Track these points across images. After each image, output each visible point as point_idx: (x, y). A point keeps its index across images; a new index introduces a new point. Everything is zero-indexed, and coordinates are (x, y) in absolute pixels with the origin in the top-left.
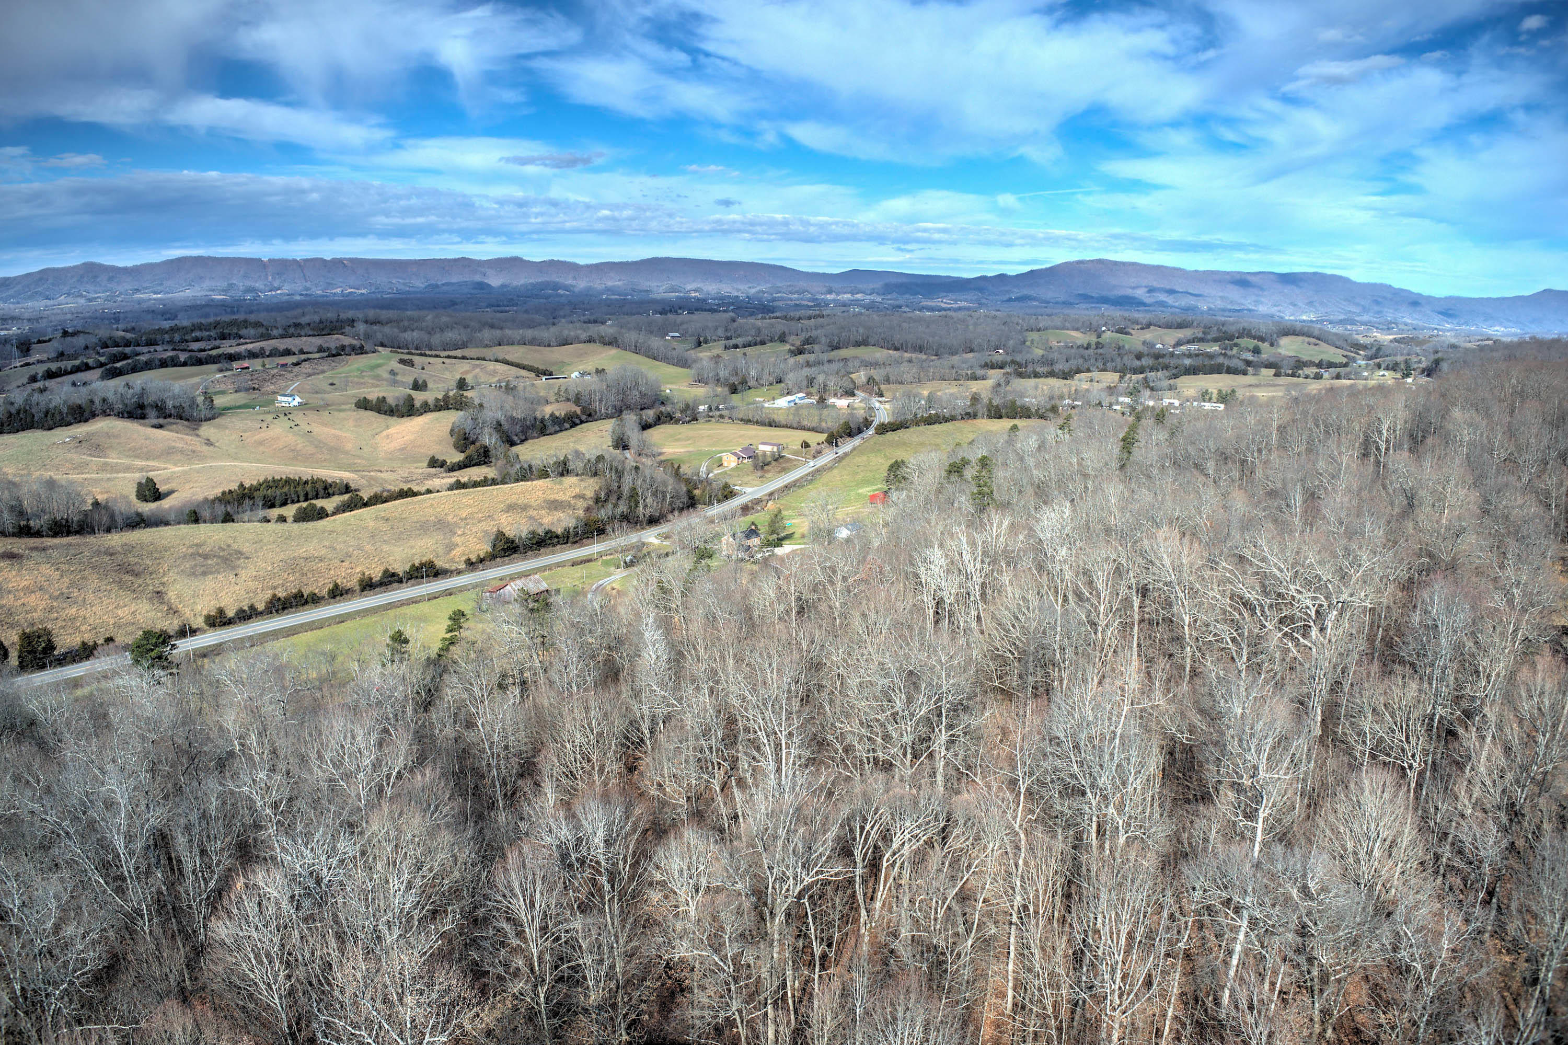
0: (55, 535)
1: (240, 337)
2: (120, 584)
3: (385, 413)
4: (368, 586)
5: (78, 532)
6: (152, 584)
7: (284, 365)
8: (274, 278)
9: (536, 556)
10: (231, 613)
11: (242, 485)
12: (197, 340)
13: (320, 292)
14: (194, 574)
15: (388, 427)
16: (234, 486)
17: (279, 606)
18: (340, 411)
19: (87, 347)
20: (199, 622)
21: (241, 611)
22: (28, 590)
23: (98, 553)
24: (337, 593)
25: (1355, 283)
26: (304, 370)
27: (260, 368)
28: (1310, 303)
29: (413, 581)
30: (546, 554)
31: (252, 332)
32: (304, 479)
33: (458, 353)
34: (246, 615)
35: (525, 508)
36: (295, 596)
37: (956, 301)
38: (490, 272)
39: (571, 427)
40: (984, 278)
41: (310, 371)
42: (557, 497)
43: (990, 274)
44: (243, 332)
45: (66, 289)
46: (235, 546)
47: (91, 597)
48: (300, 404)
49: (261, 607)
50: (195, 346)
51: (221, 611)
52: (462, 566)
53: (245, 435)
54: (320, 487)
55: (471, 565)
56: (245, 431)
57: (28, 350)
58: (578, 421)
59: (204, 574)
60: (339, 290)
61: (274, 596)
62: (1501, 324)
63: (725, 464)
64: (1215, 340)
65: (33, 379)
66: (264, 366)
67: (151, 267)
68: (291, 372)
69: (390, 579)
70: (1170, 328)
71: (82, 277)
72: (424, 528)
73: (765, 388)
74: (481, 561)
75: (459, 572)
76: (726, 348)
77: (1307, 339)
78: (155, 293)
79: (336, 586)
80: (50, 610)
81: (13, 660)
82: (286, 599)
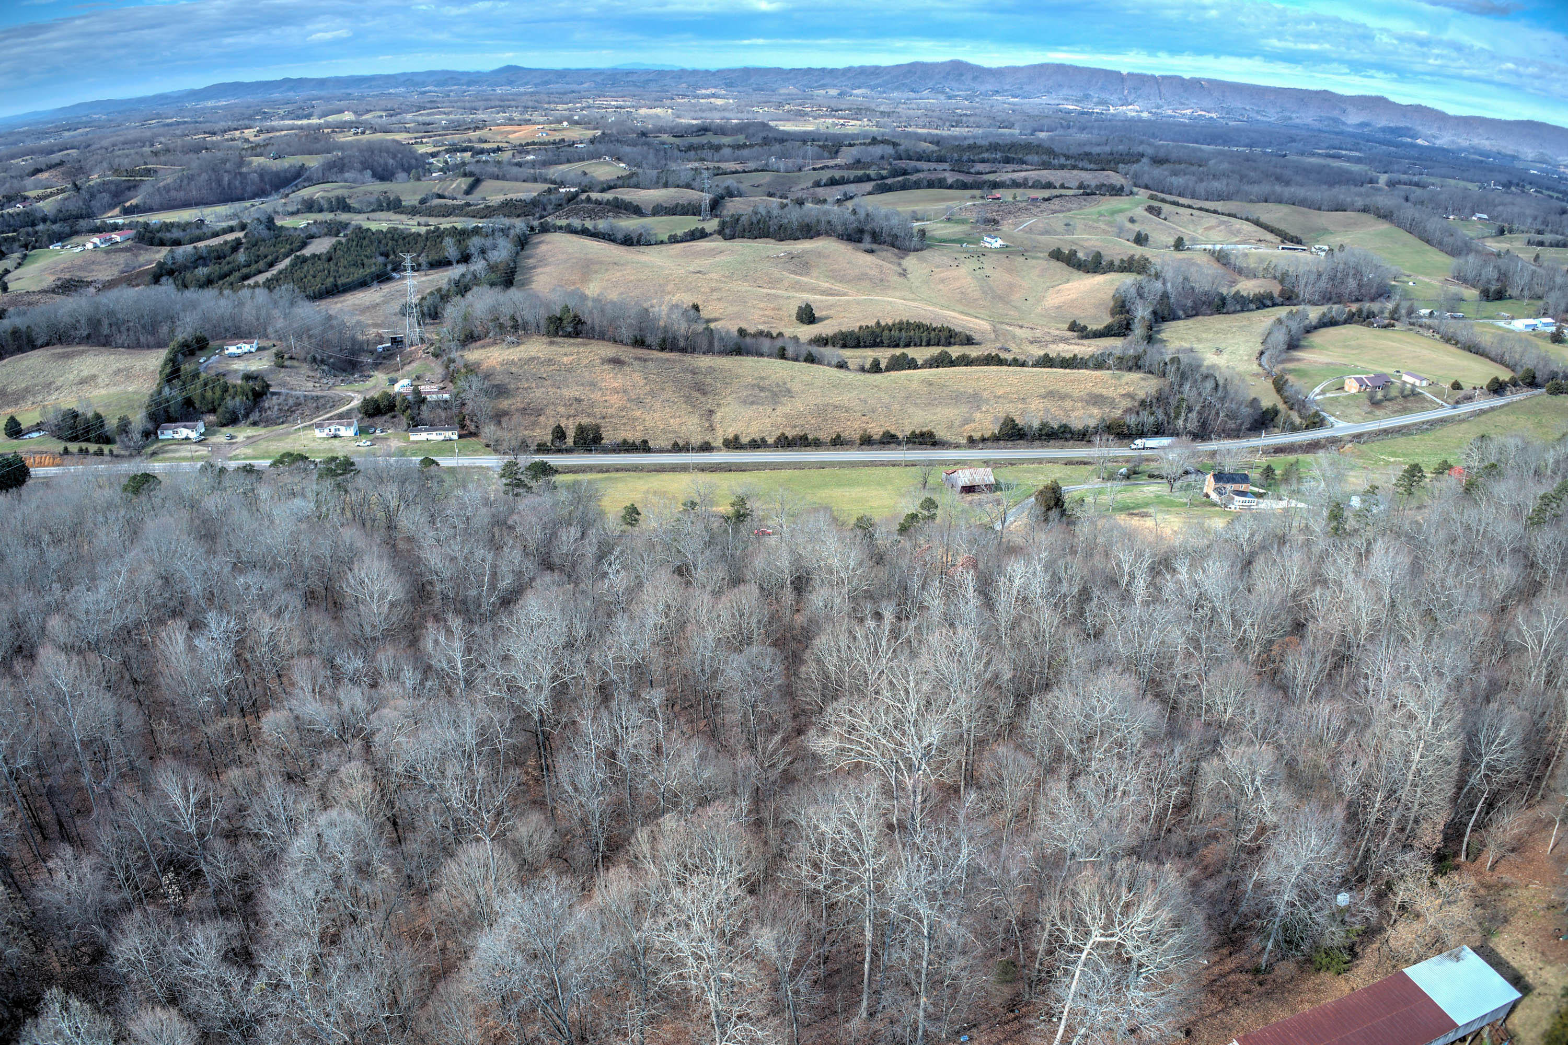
0: (662, 349)
1: (1024, 162)
2: (687, 399)
3: (1073, 266)
4: (867, 441)
5: (683, 350)
6: (710, 403)
7: (1035, 200)
8: (1129, 92)
9: (1042, 447)
10: (745, 440)
11: (878, 323)
12: (983, 161)
13: (1170, 112)
14: (745, 402)
15: (1068, 281)
16: (872, 323)
17: (785, 443)
18: (1033, 258)
19: (882, 157)
20: (719, 443)
21: (754, 441)
22: (616, 391)
23: (686, 370)
24: (838, 442)
26: (1053, 207)
27: (1011, 199)
29: (910, 446)
30: (1054, 447)
31: (1035, 158)
32: (934, 326)
33: (1219, 206)
34: (756, 445)
35: (1063, 397)
36: (801, 438)
38: (1351, 109)
39: (1258, 308)
41: (1057, 208)
42: (1104, 392)
44: (1029, 158)
45: (931, 84)
46: (788, 386)
47: (658, 405)
48: (1002, 247)
49: (770, 441)
50: (980, 167)
51: (736, 438)
52: (964, 441)
53: (936, 270)
54: (943, 335)
55: (972, 442)
56: (938, 267)
57: (837, 152)
58: (1269, 303)
59: (752, 403)
60: (1188, 112)
61: (783, 434)
63: (1346, 388)
65: (817, 184)
66: (1015, 198)
67: (1014, 70)
68: (1038, 207)
69: (889, 440)
71: (948, 74)
72: (957, 398)
73: (1526, 301)
74: (984, 440)
75: (957, 446)
76: (1529, 243)
78: (1013, 97)
79: (839, 436)
80: (623, 409)
81: (570, 441)
82: (794, 438)
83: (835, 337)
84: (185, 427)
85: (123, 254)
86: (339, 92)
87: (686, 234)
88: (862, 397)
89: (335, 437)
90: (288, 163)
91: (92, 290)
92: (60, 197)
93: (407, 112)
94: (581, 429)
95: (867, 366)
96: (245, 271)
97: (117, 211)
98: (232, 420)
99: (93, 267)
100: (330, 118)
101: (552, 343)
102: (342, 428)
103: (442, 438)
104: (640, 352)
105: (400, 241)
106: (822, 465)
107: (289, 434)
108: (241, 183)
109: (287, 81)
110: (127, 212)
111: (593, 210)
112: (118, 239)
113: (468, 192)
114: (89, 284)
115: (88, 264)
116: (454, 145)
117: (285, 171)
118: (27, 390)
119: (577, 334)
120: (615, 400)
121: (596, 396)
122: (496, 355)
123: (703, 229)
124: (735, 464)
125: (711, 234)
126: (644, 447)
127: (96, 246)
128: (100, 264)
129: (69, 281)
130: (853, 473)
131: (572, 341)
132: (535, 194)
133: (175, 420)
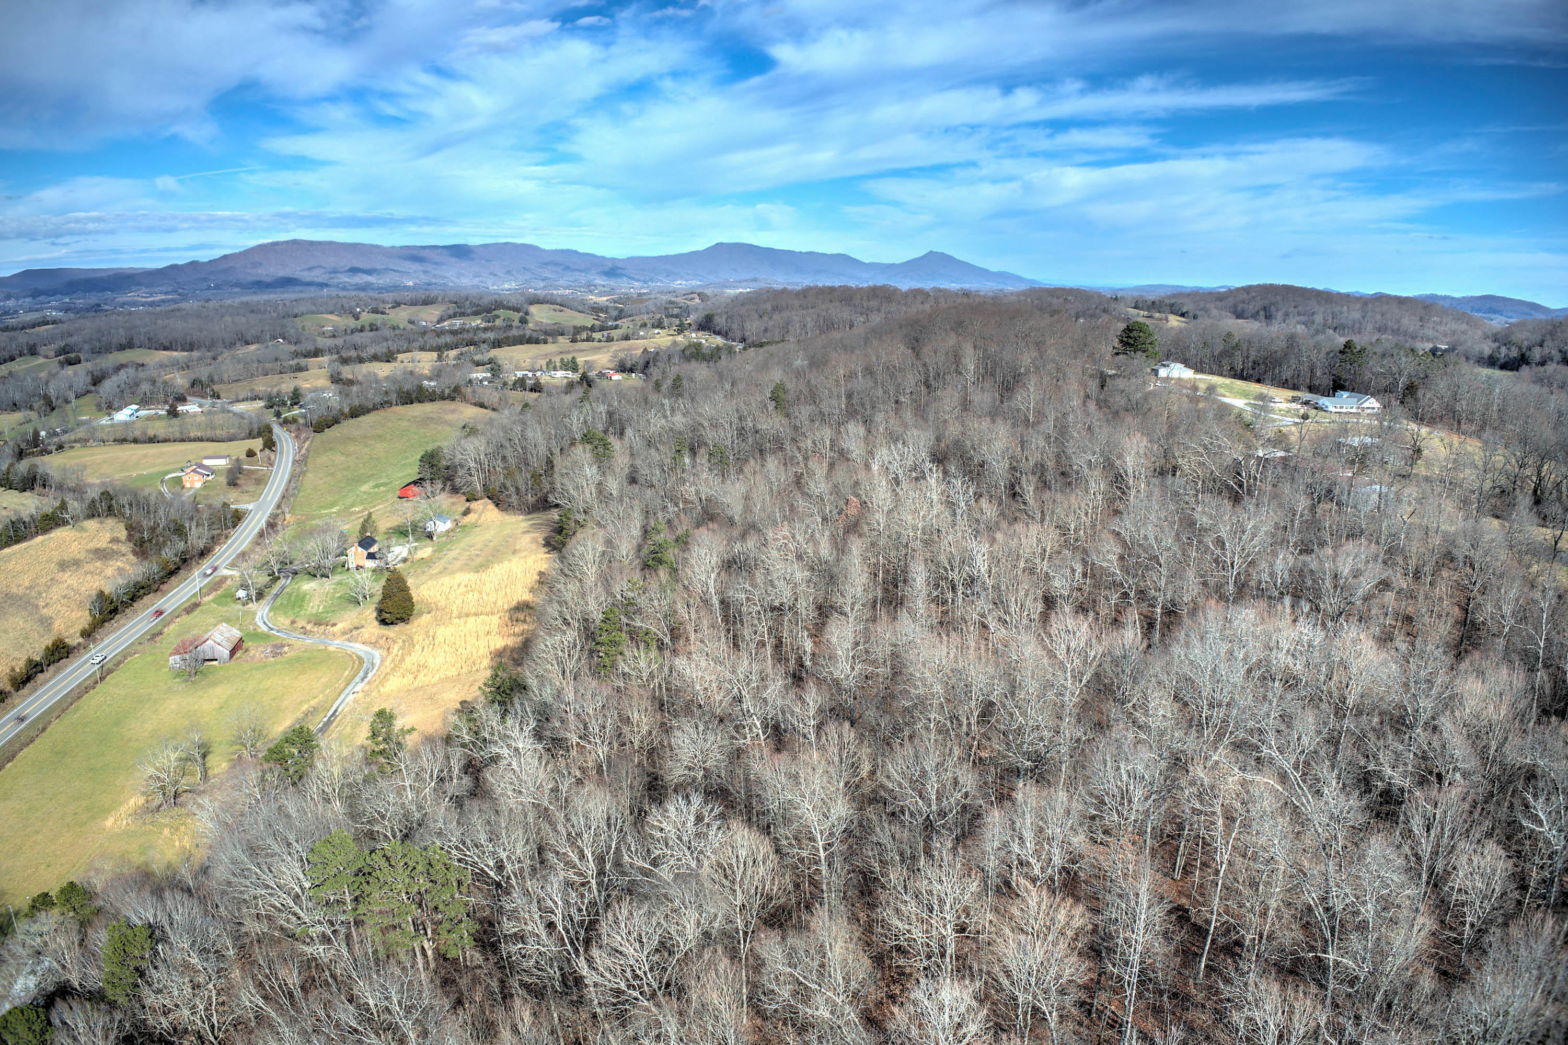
4: (22, 683)
9: (135, 613)
25: (544, 251)
28: (509, 272)
29: (52, 668)
30: (141, 609)
35: (76, 563)
37: (151, 295)
40: (174, 267)
43: (180, 262)
52: (80, 639)
55: (89, 636)
62: (681, 278)
63: (188, 485)
64: (476, 314)
69: (35, 670)
70: (416, 305)
74: (94, 629)
75: (84, 647)
77: (552, 307)
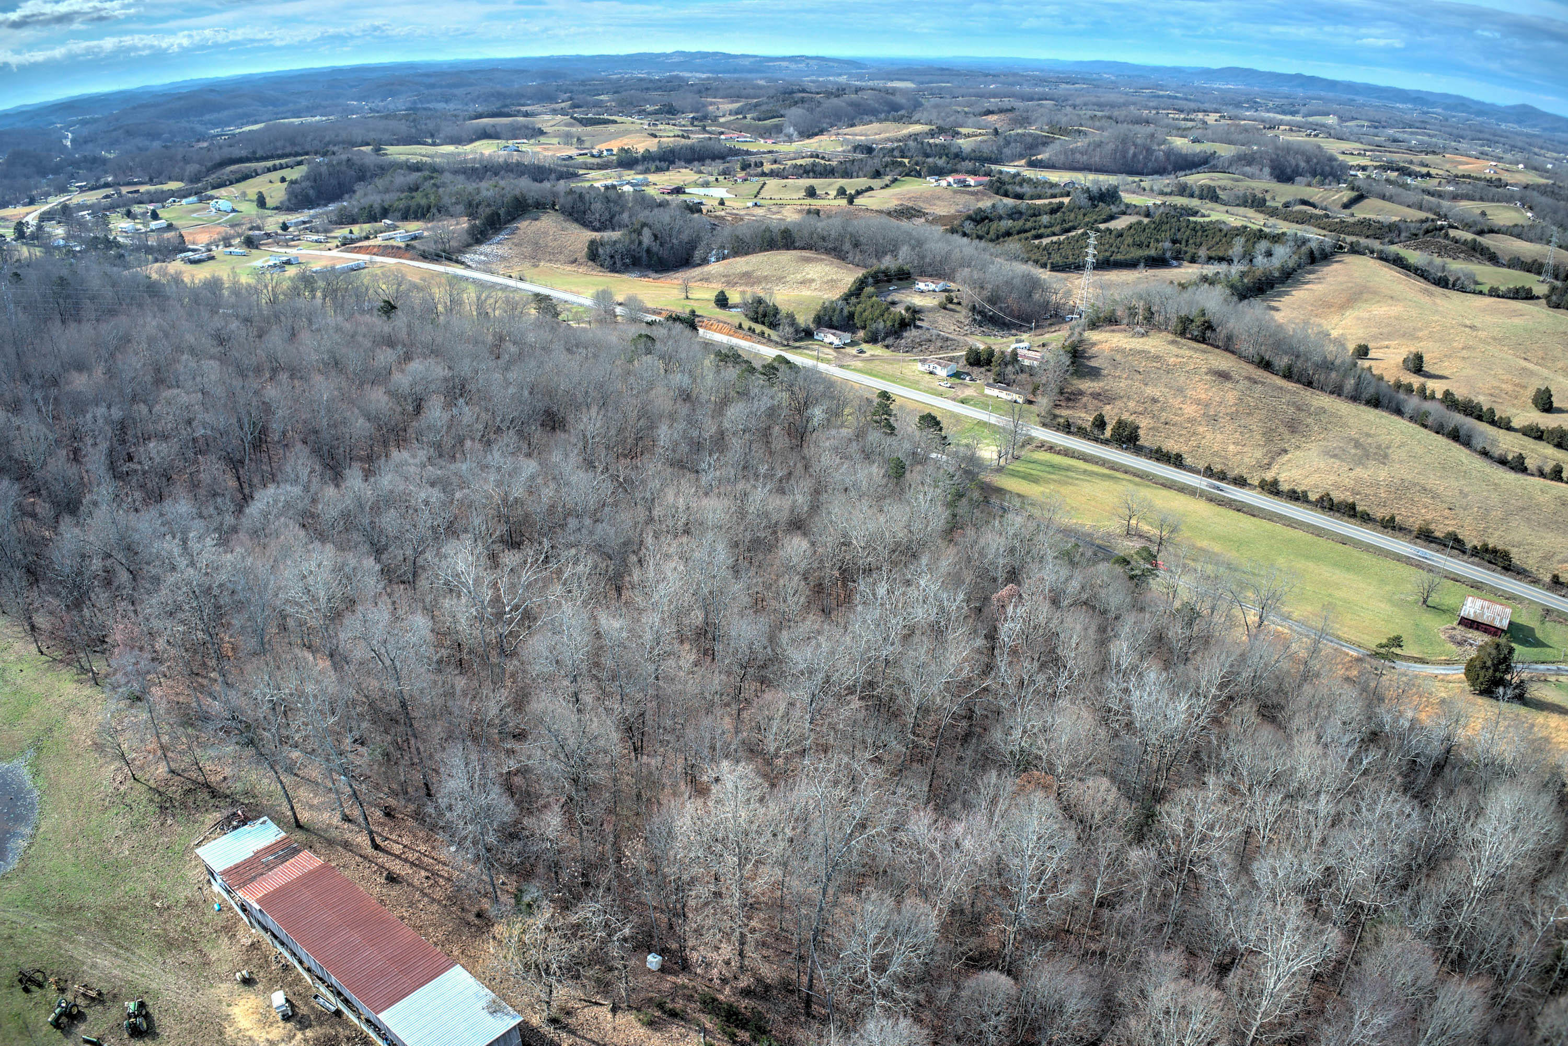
2: (1269, 432)
4: (1426, 536)
5: (1309, 384)
6: (1291, 443)
10: (1283, 489)
14: (1327, 453)
17: (1328, 505)
20: (1255, 481)
21: (1295, 491)
22: (1198, 402)
23: (1294, 403)
24: (1390, 525)
34: (1295, 496)
36: (1348, 506)
46: (1391, 451)
47: (1230, 428)
49: (1313, 497)
51: (1278, 482)
59: (1335, 456)
61: (1328, 495)
69: (1454, 544)
79: (1392, 519)
80: (1192, 421)
81: (1108, 433)
82: (1340, 503)
83: (1552, 432)
84: (834, 334)
85: (967, 197)
86: (1345, 97)
87: (1509, 290)
88: (1466, 490)
89: (931, 373)
90: (1206, 147)
91: (923, 220)
92: (979, 138)
93: (1392, 127)
94: (1120, 424)
95: (1547, 469)
96: (1042, 231)
97: (1023, 162)
98: (873, 339)
99: (937, 202)
100: (1310, 119)
101: (1173, 342)
102: (939, 368)
103: (1009, 398)
104: (1260, 374)
105: (1199, 233)
106: (1344, 541)
107: (904, 361)
108: (1145, 158)
109: (1299, 76)
110: (1032, 164)
111: (1446, 247)
112: (972, 183)
113: (1346, 206)
114: (925, 214)
115: (933, 198)
116: (1392, 162)
117: (1194, 155)
118: (766, 278)
119: (1203, 340)
120: (1190, 410)
121: (1176, 402)
122: (1115, 340)
123: (1530, 289)
124: (1249, 506)
125: (1538, 298)
126: (1177, 461)
127: (949, 185)
128: (943, 200)
129: (908, 209)
130: (1367, 559)
131: (1195, 345)
132: (1398, 219)
133: (836, 328)
